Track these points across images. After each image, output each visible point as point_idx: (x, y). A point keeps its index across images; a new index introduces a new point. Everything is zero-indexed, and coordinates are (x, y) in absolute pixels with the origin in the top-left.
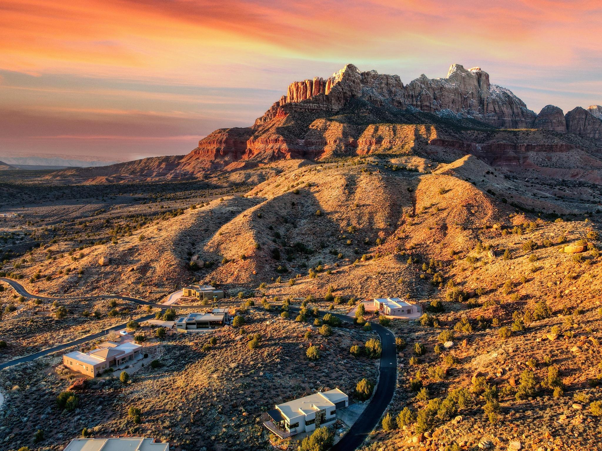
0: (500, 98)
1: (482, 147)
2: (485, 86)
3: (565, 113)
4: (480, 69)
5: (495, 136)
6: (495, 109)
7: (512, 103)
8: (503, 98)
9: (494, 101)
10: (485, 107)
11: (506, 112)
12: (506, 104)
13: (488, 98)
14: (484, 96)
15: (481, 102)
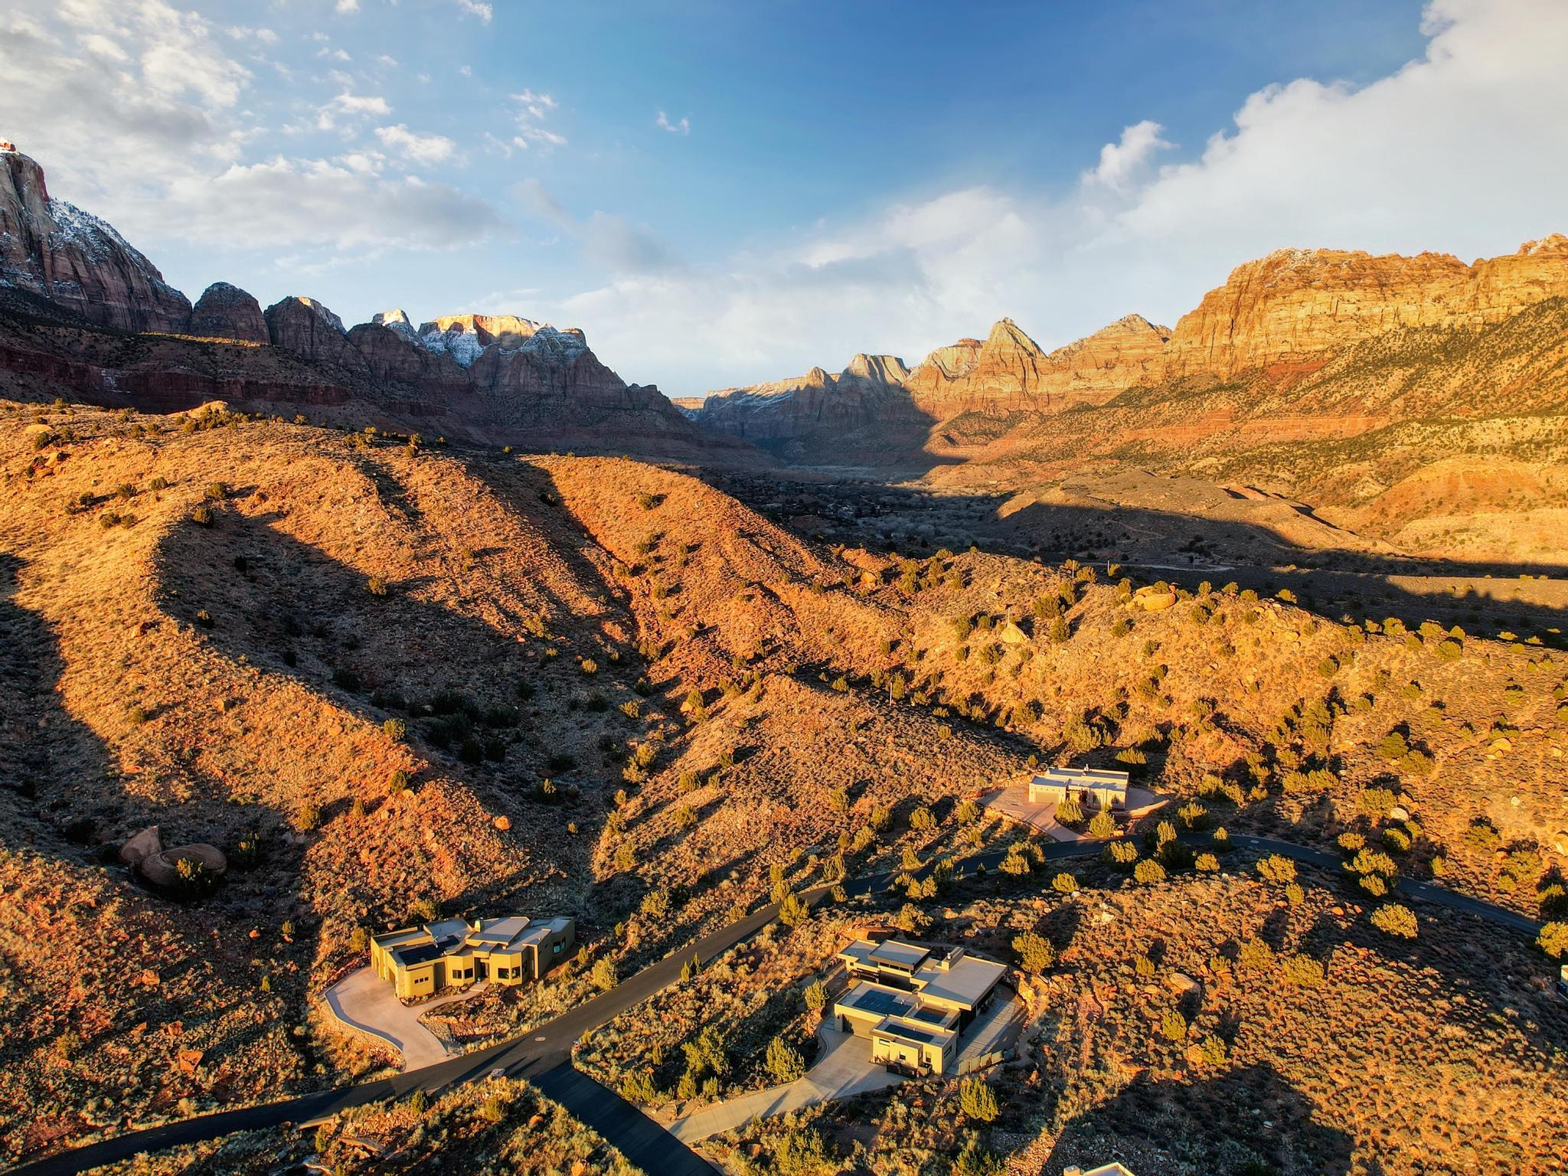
0: (87, 244)
1: (118, 380)
2: (38, 201)
3: (263, 307)
4: (13, 148)
5: (150, 350)
6: (76, 272)
7: (124, 262)
8: (95, 245)
9: (70, 249)
10: (47, 261)
11: (112, 287)
12: (106, 262)
13: (50, 236)
14: (39, 228)
15: (33, 244)
